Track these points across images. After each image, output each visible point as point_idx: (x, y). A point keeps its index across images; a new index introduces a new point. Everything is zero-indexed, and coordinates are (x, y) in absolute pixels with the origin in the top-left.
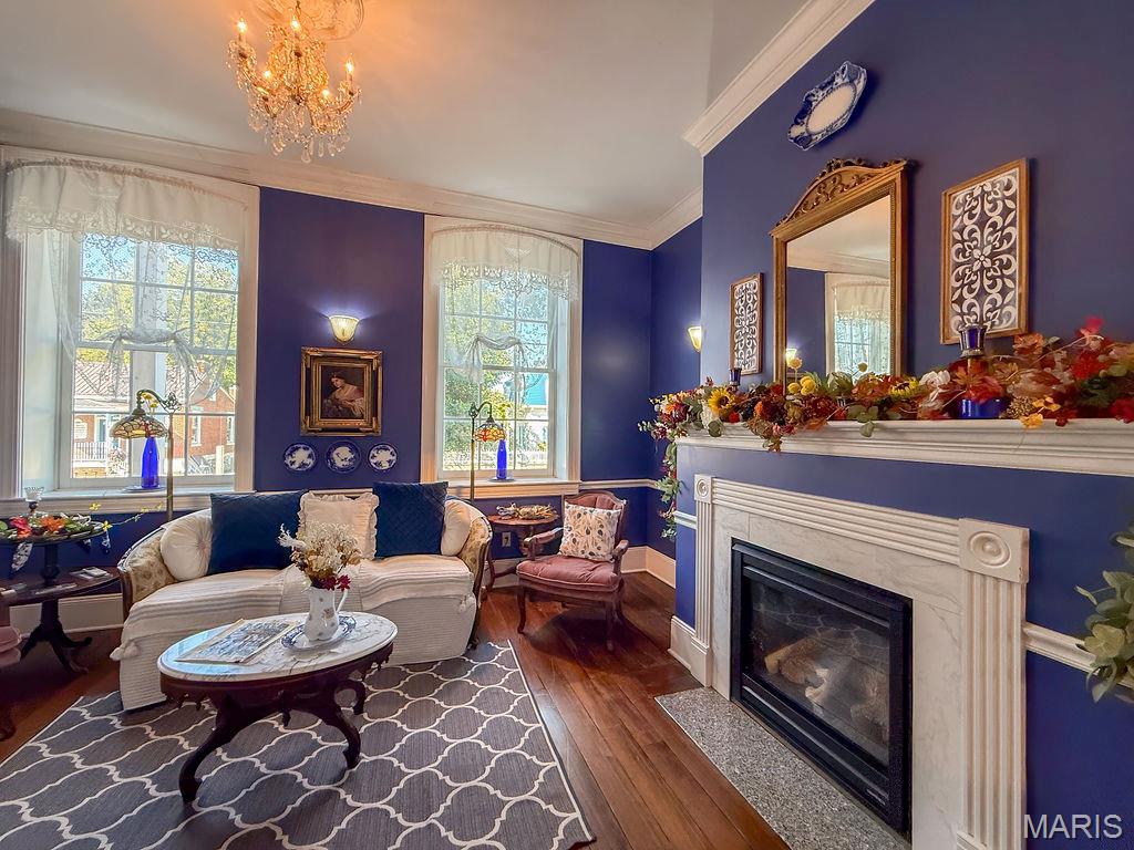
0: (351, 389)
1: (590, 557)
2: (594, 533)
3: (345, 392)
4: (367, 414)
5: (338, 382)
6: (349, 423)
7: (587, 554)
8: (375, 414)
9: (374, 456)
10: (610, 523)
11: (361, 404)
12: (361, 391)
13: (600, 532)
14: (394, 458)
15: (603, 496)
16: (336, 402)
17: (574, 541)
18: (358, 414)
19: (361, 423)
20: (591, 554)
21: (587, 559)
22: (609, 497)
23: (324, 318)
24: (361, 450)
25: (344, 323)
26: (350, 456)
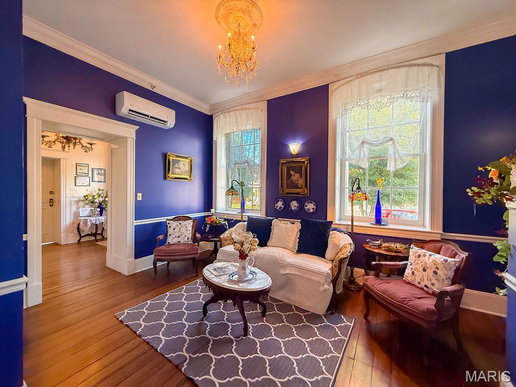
0: (297, 175)
1: (425, 289)
2: (430, 272)
3: (295, 177)
4: (304, 186)
5: (292, 173)
6: (297, 190)
7: (422, 285)
8: (306, 187)
9: (306, 206)
10: (446, 268)
11: (301, 182)
12: (301, 176)
13: (435, 273)
14: (315, 207)
15: (448, 246)
16: (292, 182)
17: (413, 273)
18: (300, 186)
19: (301, 190)
20: (426, 286)
21: (422, 289)
22: (454, 247)
23: (287, 146)
24: (302, 202)
25: (295, 147)
26: (297, 205)
